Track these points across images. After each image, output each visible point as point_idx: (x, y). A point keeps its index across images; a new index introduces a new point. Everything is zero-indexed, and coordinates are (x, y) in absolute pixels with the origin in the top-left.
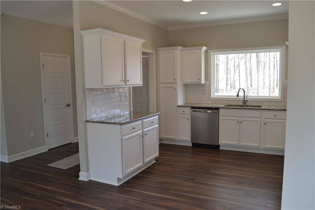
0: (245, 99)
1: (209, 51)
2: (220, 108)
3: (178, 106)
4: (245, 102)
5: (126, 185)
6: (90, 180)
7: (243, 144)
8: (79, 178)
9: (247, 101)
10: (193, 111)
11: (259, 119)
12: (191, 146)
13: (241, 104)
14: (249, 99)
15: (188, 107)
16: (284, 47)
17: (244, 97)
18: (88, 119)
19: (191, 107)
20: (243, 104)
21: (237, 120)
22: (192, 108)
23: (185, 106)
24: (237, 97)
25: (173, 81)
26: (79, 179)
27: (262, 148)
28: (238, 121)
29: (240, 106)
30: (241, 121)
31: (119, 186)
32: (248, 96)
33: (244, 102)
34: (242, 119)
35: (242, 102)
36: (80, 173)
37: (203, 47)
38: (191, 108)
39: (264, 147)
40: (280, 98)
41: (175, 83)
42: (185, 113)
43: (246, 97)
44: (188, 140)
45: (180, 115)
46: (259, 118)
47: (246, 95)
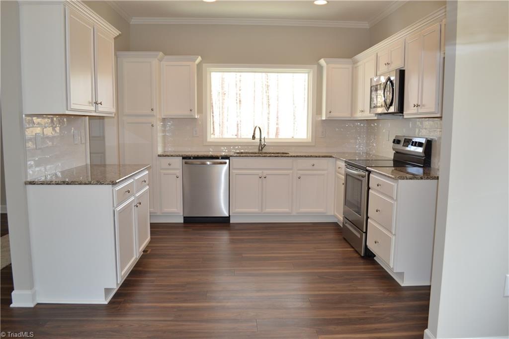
0: (263, 144)
1: (204, 65)
2: (231, 156)
3: (159, 156)
4: (262, 147)
5: (123, 300)
6: (38, 304)
7: (268, 210)
8: (11, 303)
9: (265, 145)
10: (186, 163)
11: (291, 172)
12: (183, 222)
13: (256, 150)
14: (267, 143)
15: (177, 156)
16: (316, 66)
17: (260, 140)
18: (29, 179)
19: (182, 156)
20: (259, 150)
21: (258, 175)
22: (184, 158)
23: (172, 156)
24: (253, 139)
25: (149, 112)
26: (12, 306)
27: (295, 214)
28: (260, 175)
29: (256, 153)
30: (264, 175)
31: (109, 303)
32: (267, 139)
33: (260, 148)
34: (266, 172)
35: (258, 147)
36: (13, 293)
37: (198, 58)
38: (181, 158)
39: (298, 213)
40: (310, 140)
41: (153, 116)
42: (171, 167)
43: (263, 140)
44: (179, 213)
45: (162, 171)
46: (291, 169)
47: (262, 137)
